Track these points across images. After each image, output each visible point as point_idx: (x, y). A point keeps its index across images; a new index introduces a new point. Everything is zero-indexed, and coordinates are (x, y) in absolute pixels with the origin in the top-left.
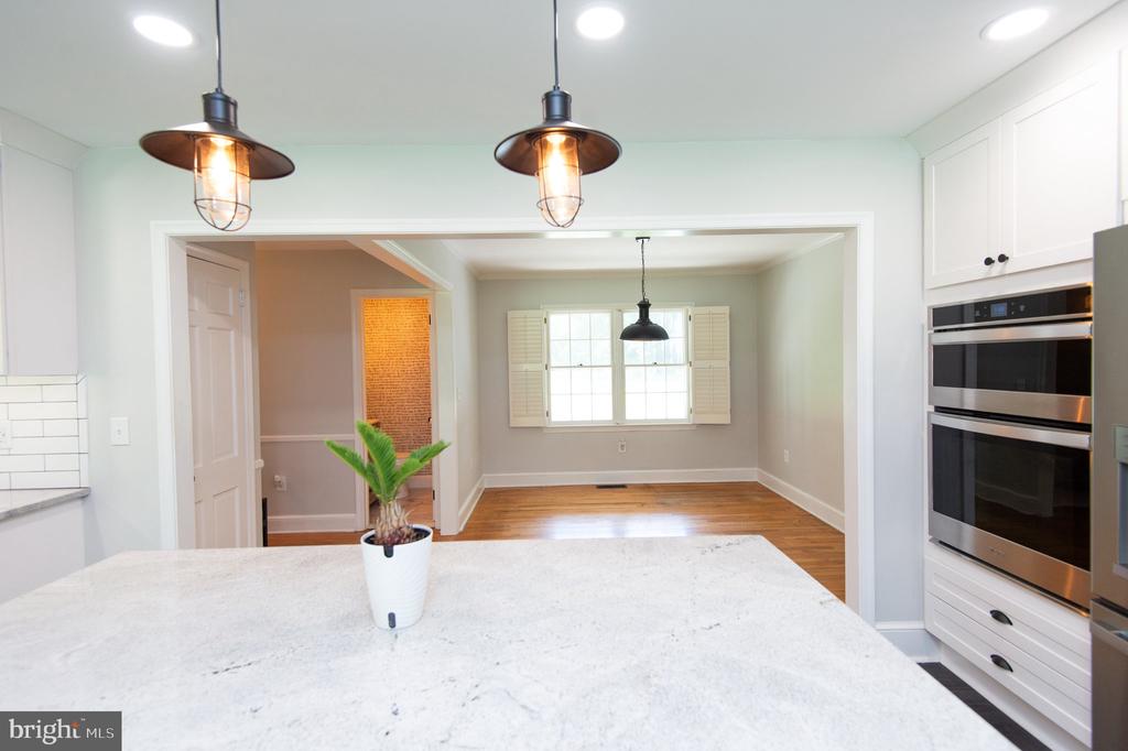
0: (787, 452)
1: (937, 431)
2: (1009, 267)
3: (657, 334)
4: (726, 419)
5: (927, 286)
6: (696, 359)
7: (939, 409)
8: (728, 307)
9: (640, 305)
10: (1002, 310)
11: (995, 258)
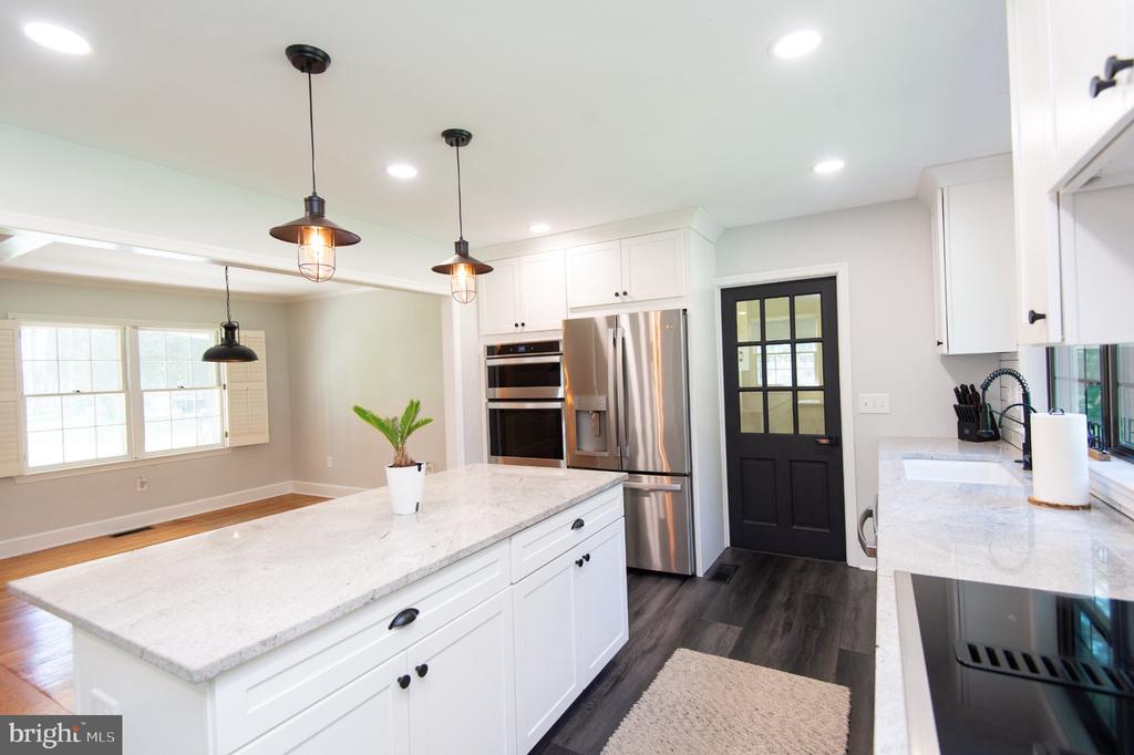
0: (330, 458)
1: (493, 413)
2: (526, 329)
3: (248, 356)
4: (264, 439)
5: (482, 333)
6: (231, 381)
7: (490, 400)
8: (263, 332)
9: (226, 327)
10: (523, 349)
11: (520, 324)
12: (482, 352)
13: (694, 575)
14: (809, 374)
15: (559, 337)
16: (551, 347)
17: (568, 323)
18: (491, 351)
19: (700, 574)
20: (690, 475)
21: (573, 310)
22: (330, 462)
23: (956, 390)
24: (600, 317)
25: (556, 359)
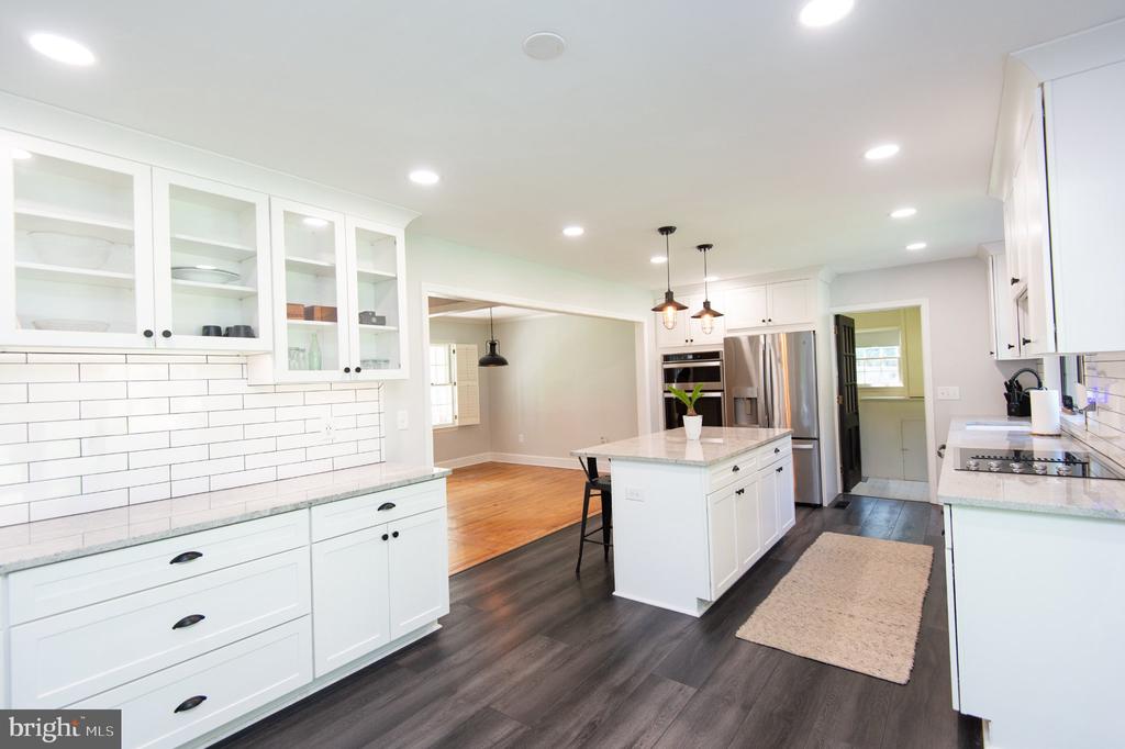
0: (521, 436)
1: (666, 400)
2: (694, 343)
3: (504, 363)
4: (476, 421)
5: (660, 346)
6: (459, 380)
7: (665, 392)
9: (490, 344)
10: (691, 357)
11: (689, 340)
12: (660, 359)
13: (821, 505)
14: (894, 376)
15: (721, 349)
16: (714, 355)
17: (725, 339)
18: (667, 358)
19: (825, 504)
20: (818, 439)
21: (729, 331)
22: (521, 438)
23: (1006, 383)
24: (743, 336)
25: (717, 364)
